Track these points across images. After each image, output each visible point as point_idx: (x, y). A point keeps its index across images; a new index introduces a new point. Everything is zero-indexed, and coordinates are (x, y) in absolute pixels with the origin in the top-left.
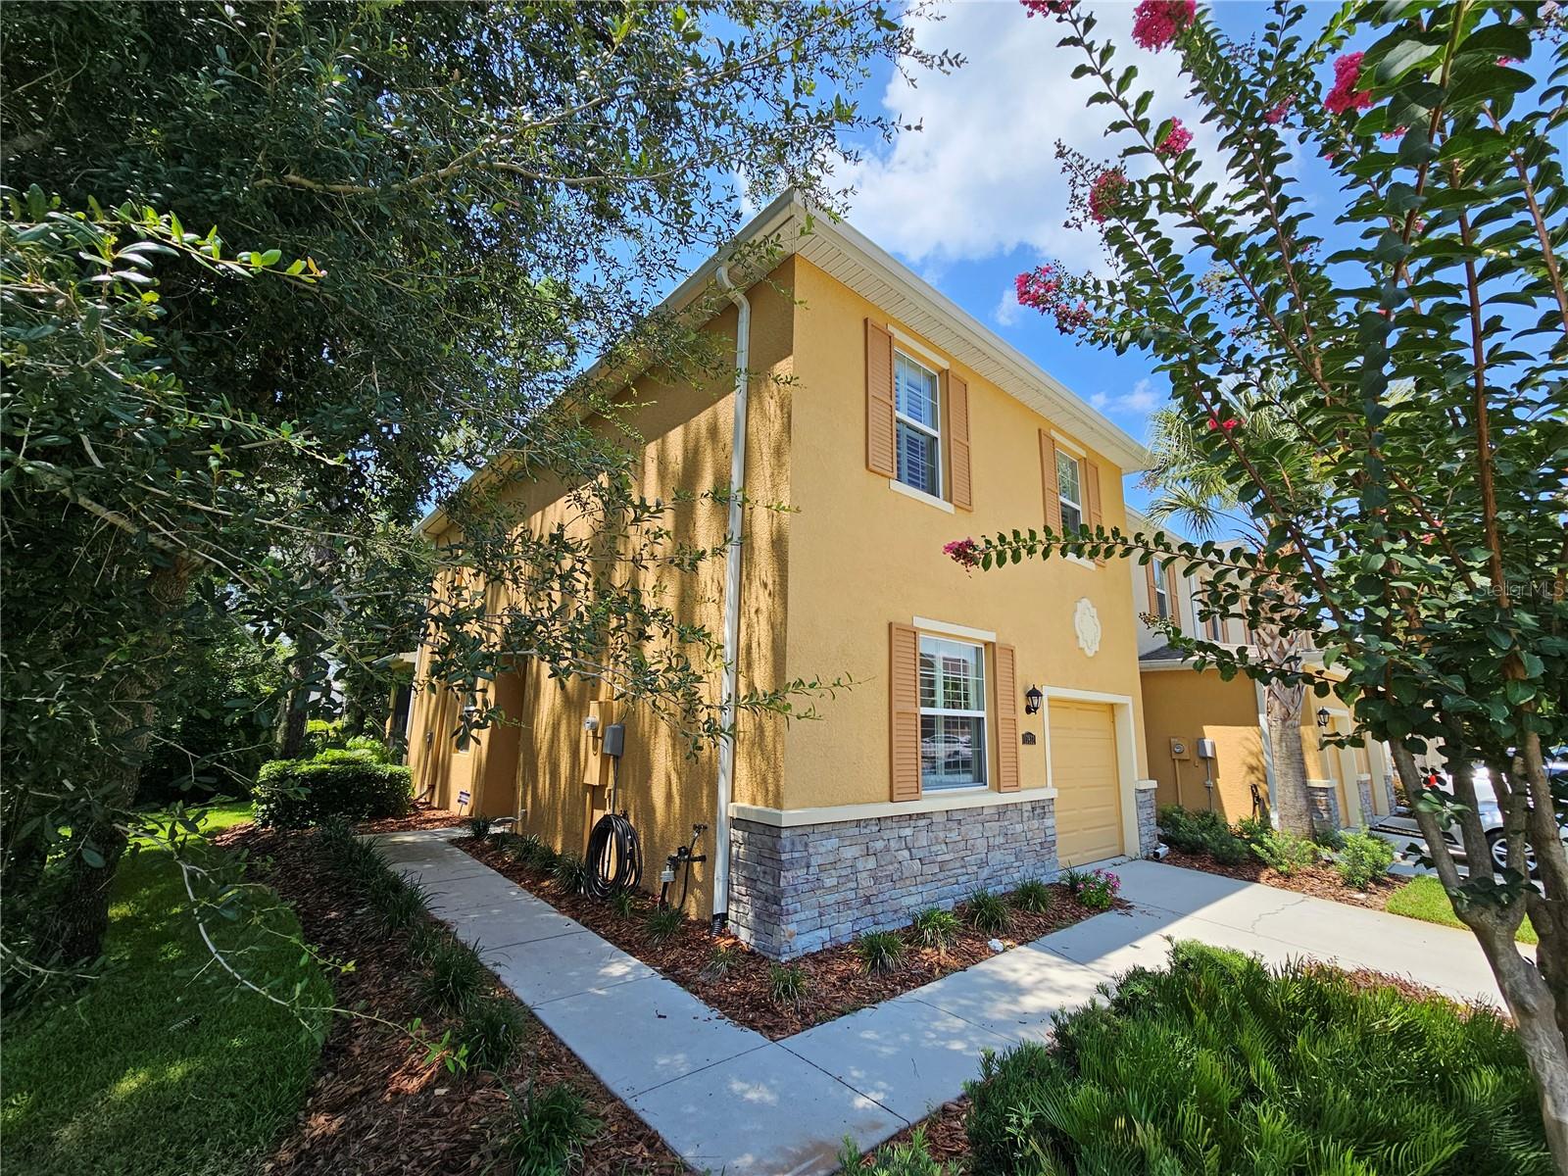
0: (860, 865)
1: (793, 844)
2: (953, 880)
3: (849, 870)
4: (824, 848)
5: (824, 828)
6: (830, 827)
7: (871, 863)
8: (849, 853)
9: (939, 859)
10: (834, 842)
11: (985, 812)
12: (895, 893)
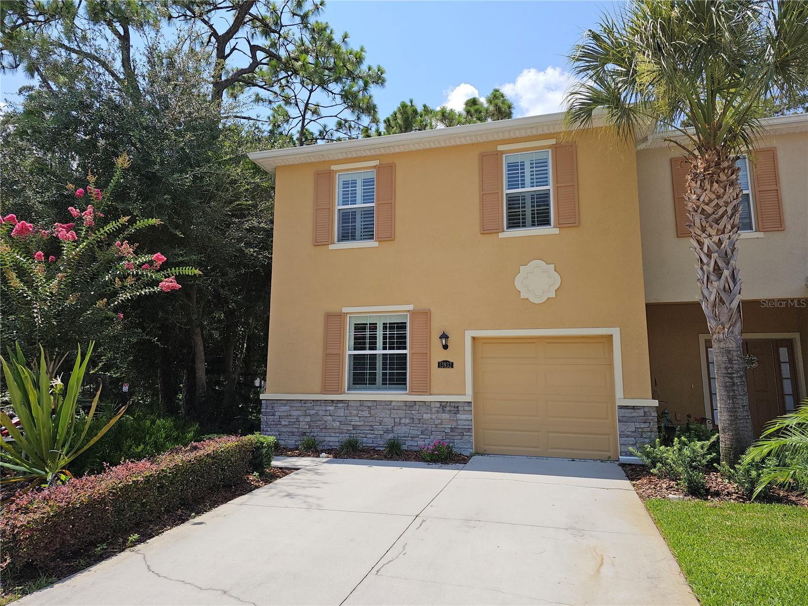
0: (301, 419)
1: (267, 406)
2: (364, 436)
3: (295, 420)
4: (281, 410)
5: (283, 402)
6: (286, 402)
7: (308, 419)
8: (295, 413)
9: (352, 423)
10: (287, 408)
11: (393, 404)
12: (320, 434)
